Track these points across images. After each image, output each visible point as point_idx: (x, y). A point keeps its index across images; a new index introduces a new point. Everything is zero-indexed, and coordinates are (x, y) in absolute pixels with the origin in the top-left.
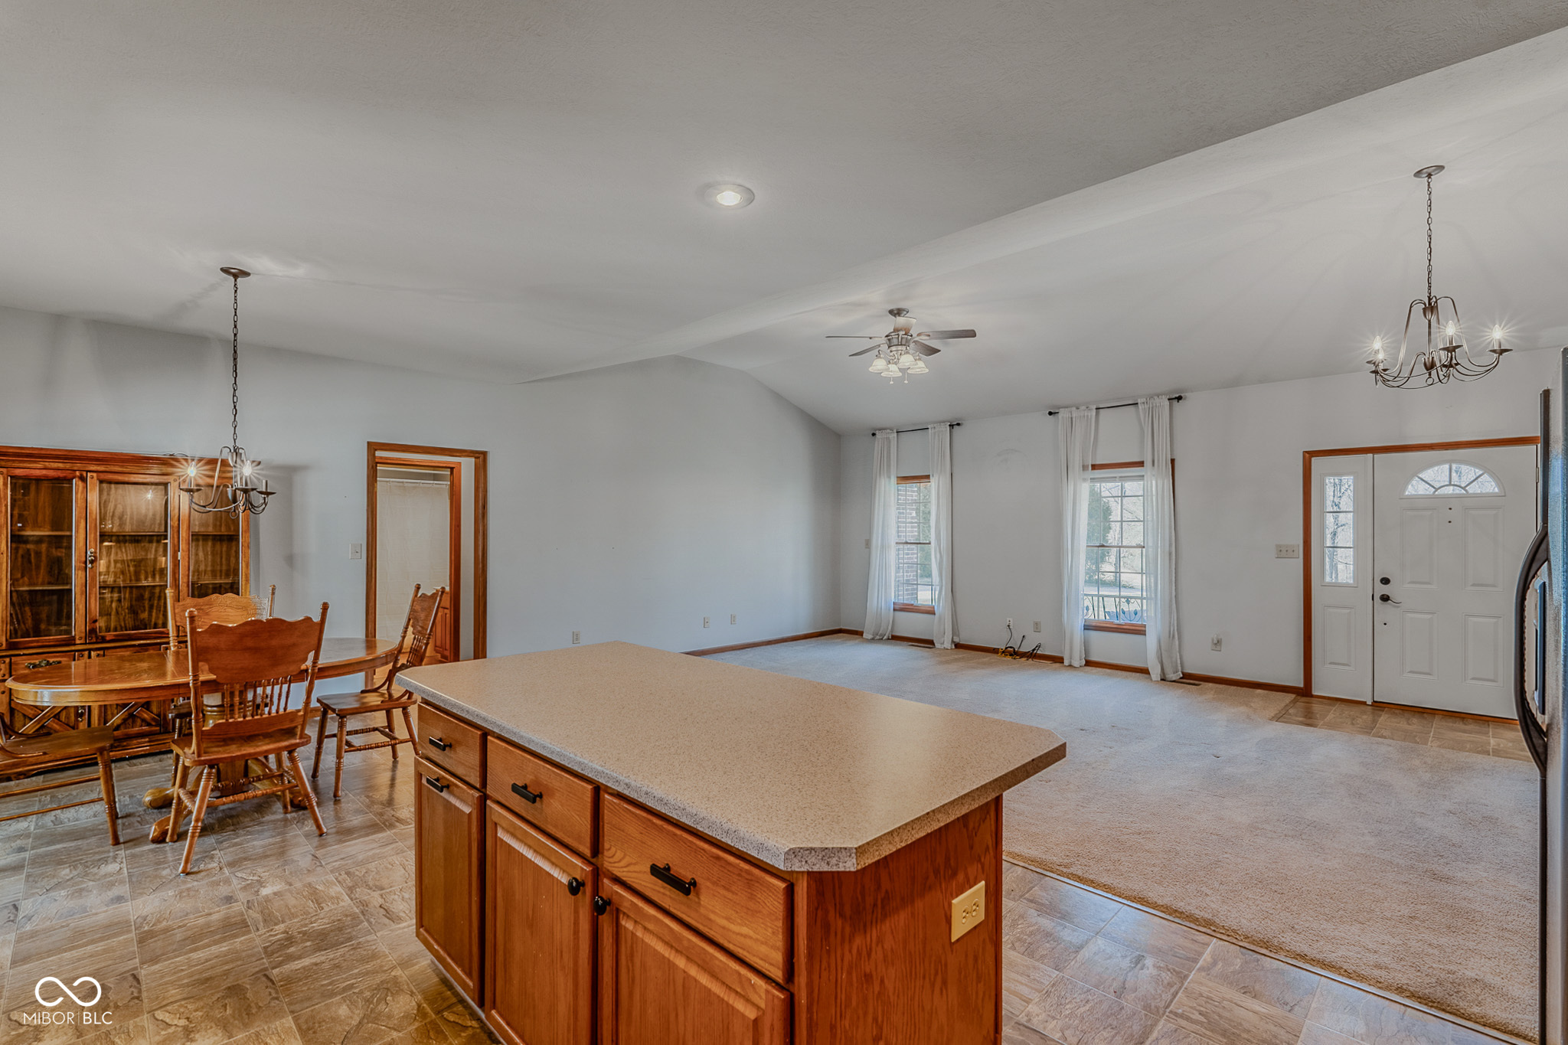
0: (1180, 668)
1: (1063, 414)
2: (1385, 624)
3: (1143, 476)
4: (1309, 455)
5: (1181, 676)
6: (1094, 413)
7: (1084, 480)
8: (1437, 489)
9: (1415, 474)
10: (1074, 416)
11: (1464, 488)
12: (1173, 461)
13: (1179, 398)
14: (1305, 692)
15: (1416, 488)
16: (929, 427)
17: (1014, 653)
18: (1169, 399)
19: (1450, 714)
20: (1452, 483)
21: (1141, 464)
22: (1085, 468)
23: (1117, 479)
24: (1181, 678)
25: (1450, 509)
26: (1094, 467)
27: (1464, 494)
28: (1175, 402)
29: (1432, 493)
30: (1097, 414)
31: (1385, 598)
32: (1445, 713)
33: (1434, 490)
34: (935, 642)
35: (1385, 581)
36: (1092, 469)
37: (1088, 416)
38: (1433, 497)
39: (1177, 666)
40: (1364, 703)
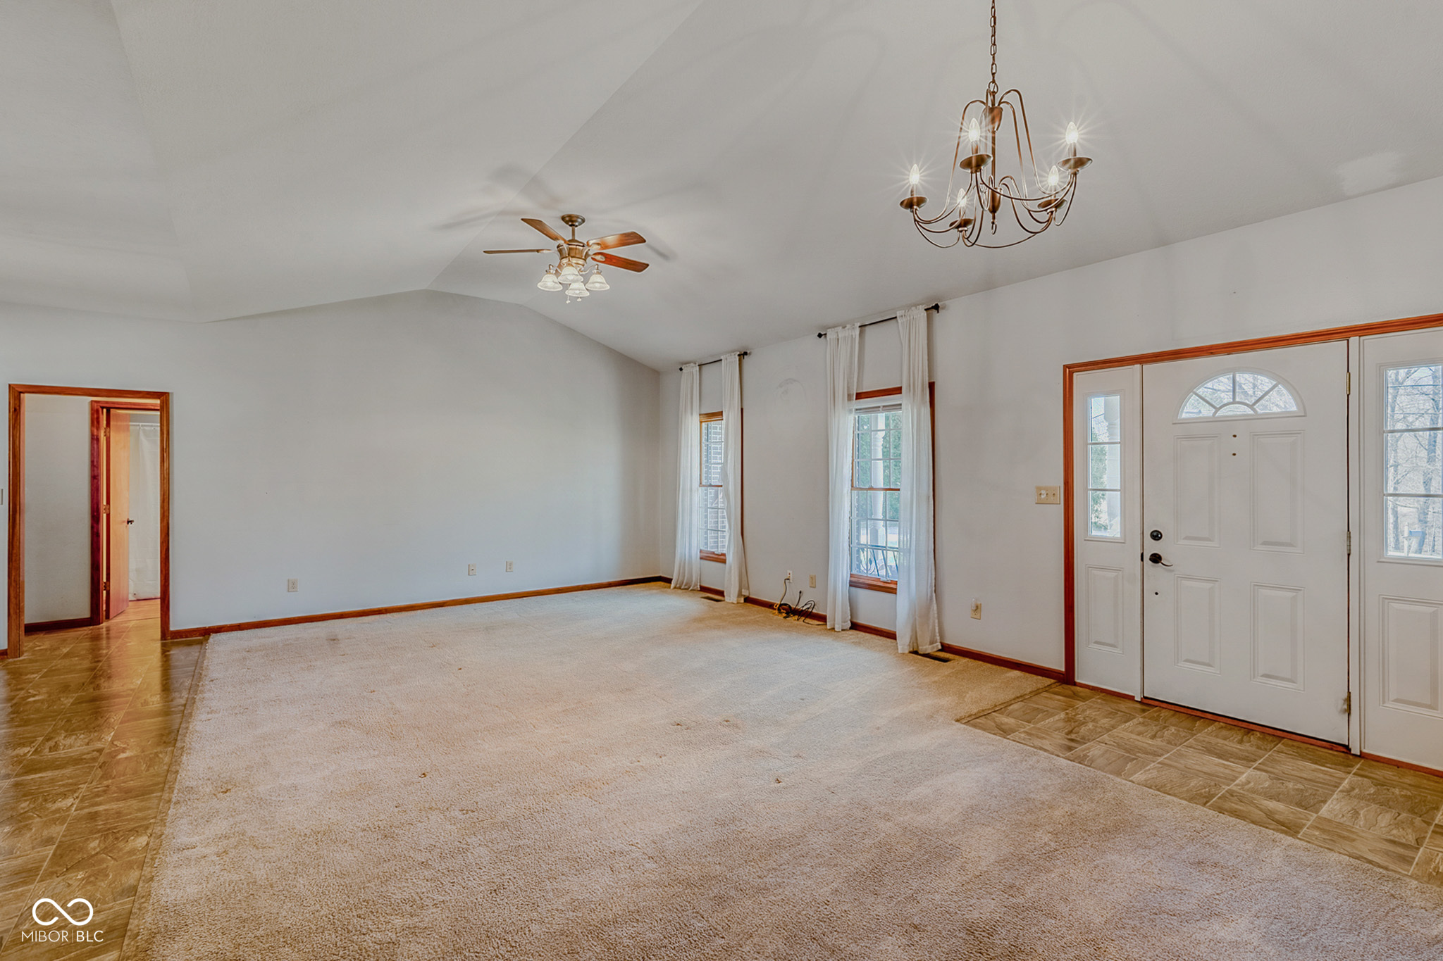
0: (938, 638)
1: (831, 335)
2: (1157, 594)
3: (900, 405)
4: (1070, 370)
5: (940, 647)
6: (857, 331)
7: (850, 411)
8: (1217, 409)
9: (1191, 390)
10: (840, 336)
11: (1251, 407)
12: (932, 386)
13: (936, 307)
14: (1066, 677)
15: (1192, 409)
16: (722, 358)
17: (789, 611)
18: (926, 310)
19: (1236, 723)
20: (1237, 400)
21: (898, 391)
22: (849, 397)
23: (880, 409)
24: (939, 650)
25: (1235, 436)
26: (860, 396)
27: (1251, 415)
28: (935, 311)
29: (1211, 414)
30: (861, 334)
31: (1156, 559)
32: (1229, 721)
33: (1214, 410)
34: (725, 594)
35: (1156, 536)
36: (856, 399)
37: (852, 336)
38: (1213, 420)
39: (935, 636)
40: (1131, 698)
